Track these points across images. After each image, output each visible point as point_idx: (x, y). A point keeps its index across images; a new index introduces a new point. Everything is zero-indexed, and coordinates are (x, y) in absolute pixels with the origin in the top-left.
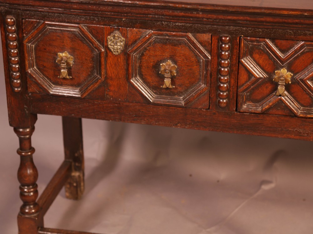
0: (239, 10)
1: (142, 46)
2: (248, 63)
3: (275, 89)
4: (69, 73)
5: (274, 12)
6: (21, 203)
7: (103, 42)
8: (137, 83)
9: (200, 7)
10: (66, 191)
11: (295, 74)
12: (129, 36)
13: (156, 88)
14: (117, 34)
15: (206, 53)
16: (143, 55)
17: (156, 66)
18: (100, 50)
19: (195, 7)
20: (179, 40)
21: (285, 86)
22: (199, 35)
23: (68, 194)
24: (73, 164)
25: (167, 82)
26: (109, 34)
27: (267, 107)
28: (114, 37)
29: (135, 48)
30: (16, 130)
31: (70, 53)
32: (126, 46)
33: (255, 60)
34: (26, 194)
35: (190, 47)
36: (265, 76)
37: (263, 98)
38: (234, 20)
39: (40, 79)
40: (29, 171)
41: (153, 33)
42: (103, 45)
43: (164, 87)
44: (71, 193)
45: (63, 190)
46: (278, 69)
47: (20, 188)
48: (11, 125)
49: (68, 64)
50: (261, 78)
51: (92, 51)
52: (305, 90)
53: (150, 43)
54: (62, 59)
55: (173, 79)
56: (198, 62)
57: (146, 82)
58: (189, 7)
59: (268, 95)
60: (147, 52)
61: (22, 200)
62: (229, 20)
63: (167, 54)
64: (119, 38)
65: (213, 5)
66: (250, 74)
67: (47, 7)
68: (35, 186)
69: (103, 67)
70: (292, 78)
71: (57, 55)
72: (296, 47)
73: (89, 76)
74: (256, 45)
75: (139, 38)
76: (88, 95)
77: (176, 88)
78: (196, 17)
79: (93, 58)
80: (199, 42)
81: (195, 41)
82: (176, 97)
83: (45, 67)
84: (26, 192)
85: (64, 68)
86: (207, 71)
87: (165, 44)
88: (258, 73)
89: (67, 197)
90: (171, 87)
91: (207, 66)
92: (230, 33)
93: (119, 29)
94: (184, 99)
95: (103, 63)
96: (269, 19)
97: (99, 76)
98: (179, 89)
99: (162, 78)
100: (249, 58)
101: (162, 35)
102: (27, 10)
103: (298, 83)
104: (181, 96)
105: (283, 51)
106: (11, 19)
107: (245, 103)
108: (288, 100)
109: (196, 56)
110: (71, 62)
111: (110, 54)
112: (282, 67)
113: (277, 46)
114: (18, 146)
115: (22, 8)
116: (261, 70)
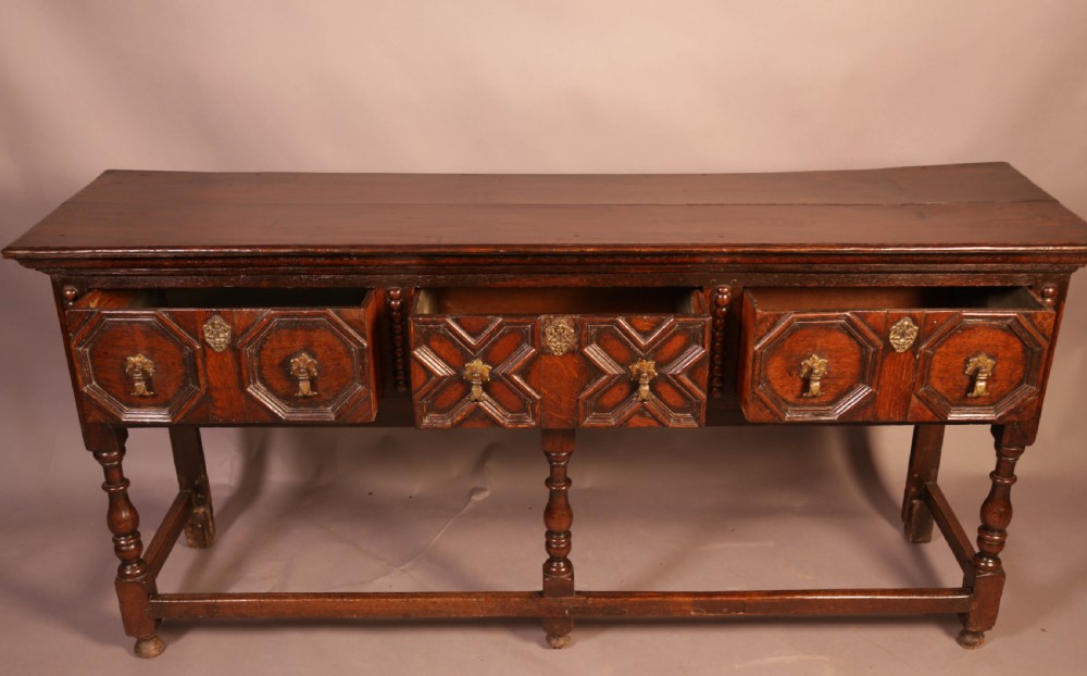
0: (410, 251)
1: (258, 335)
2: (425, 356)
3: (468, 391)
4: (149, 388)
5: (458, 250)
6: (118, 562)
7: (197, 334)
8: (259, 392)
9: (353, 251)
10: (188, 537)
11: (494, 367)
12: (236, 322)
13: (288, 397)
14: (217, 320)
15: (358, 338)
16: (261, 348)
17: (285, 364)
18: (192, 347)
19: (345, 250)
20: (314, 322)
21: (482, 385)
22: (345, 310)
23: (190, 541)
24: (193, 496)
25: (304, 387)
26: (205, 322)
27: (459, 418)
28: (213, 324)
29: (248, 339)
30: (97, 456)
31: (146, 356)
32: (234, 337)
33: (433, 350)
34: (124, 548)
35: (333, 331)
36: (451, 372)
37: (453, 406)
38: (405, 265)
39: (103, 399)
40: (125, 515)
41: (273, 315)
42: (197, 339)
43: (300, 394)
44: (195, 539)
45: (183, 535)
46: (469, 361)
47: (114, 540)
48: (88, 448)
49: (145, 372)
50: (445, 377)
51: (181, 349)
52: (511, 389)
53: (271, 330)
54: (135, 366)
55: (313, 381)
56: (349, 352)
57: (271, 389)
58: (336, 251)
59: (458, 401)
60: (268, 344)
61: (119, 557)
62: (398, 265)
63: (299, 344)
64: (221, 325)
65: (371, 246)
66: (429, 372)
67: (125, 268)
68: (136, 535)
69: (201, 373)
70: (491, 372)
71: (126, 360)
72: (492, 327)
73: (182, 388)
74: (431, 329)
75: (253, 324)
76: (184, 417)
77: (319, 396)
78: (348, 265)
79: (184, 360)
80: (346, 322)
81: (340, 321)
82: (321, 408)
83: (109, 381)
84: (123, 545)
85: (139, 381)
86: (363, 364)
87: (295, 329)
88: (439, 368)
89: (190, 546)
90: (311, 394)
91: (362, 357)
92: (400, 284)
93: (218, 313)
94: (333, 410)
95: (200, 367)
97: (196, 388)
98: (325, 396)
99: (295, 381)
100: (424, 348)
101: (287, 316)
102: (95, 275)
103: (501, 380)
104: (328, 406)
105: (472, 335)
106: (72, 291)
107: (425, 415)
108: (488, 405)
109: (345, 343)
110: (150, 370)
111: (209, 352)
112: (475, 358)
113: (463, 328)
114: (102, 479)
115: (86, 272)
116: (444, 365)
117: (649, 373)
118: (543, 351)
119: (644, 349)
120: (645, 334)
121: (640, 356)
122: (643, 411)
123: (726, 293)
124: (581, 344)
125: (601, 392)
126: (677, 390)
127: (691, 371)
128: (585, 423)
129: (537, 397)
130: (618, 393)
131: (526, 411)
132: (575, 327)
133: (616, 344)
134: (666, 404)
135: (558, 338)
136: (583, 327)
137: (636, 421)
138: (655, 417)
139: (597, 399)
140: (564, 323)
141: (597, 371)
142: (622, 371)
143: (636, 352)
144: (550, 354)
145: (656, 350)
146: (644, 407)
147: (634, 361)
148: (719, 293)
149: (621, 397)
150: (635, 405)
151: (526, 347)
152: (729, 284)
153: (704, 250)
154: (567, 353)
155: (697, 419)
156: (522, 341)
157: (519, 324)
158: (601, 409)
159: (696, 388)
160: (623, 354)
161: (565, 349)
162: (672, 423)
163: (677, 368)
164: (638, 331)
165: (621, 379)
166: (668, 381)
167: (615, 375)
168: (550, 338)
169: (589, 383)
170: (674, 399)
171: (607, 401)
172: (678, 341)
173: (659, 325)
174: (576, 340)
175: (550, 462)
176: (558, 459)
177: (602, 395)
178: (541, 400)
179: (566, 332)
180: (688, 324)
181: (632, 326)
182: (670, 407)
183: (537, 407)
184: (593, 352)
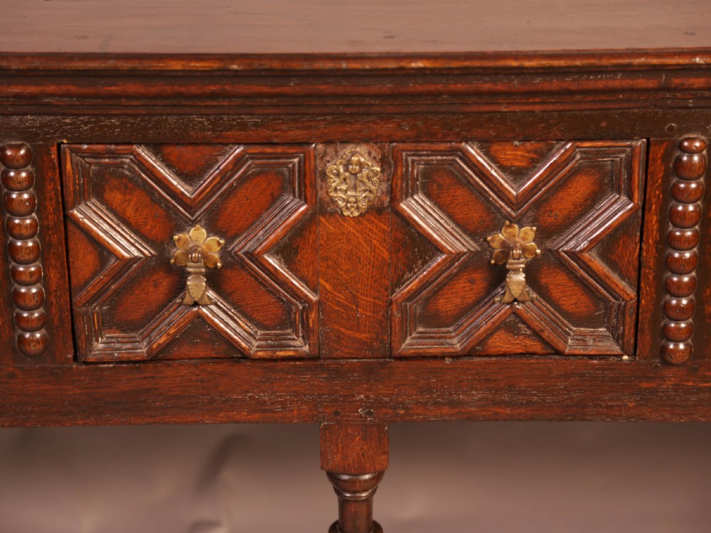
2: (94, 218)
3: (181, 287)
5: (147, 65)
11: (230, 240)
21: (206, 275)
27: (162, 340)
33: (111, 209)
36: (148, 251)
37: (150, 317)
38: (32, 97)
46: (180, 229)
50: (135, 259)
52: (263, 283)
59: (163, 306)
62: (17, 96)
66: (103, 251)
70: (224, 252)
72: (224, 162)
74: (108, 165)
88: (126, 245)
92: (27, 135)
96: (133, 88)
100: (94, 203)
103: (243, 265)
105: (187, 178)
107: (98, 334)
108: (219, 315)
112: (193, 223)
113: (169, 165)
116: (132, 237)
117: (524, 250)
118: (322, 209)
119: (515, 204)
120: (518, 174)
121: (508, 217)
122: (515, 322)
123: (699, 151)
124: (395, 195)
125: (435, 287)
126: (580, 281)
127: (608, 244)
128: (403, 346)
129: (313, 297)
130: (465, 290)
131: (293, 325)
132: (383, 162)
133: (461, 193)
134: (558, 308)
135: (351, 182)
136: (397, 159)
137: (501, 342)
138: (537, 335)
139: (427, 300)
140: (361, 155)
141: (424, 246)
142: (473, 246)
143: (499, 209)
144: (337, 214)
145: (537, 205)
146: (516, 313)
147: (497, 228)
148: (684, 150)
149: (470, 297)
150: (498, 311)
151: (289, 200)
152: (704, 132)
153: (655, 61)
154: (367, 212)
155: (618, 339)
156: (282, 191)
157: (277, 156)
158: (433, 319)
159: (615, 277)
160: (475, 214)
161: (363, 205)
162: (570, 346)
163: (580, 239)
164: (503, 168)
165: (471, 262)
166: (562, 264)
167: (460, 254)
168: (334, 182)
169: (411, 270)
170: (573, 299)
171: (446, 304)
172: (582, 186)
173: (542, 156)
174: (384, 186)
175: (339, 492)
176: (354, 486)
177: (435, 293)
178: (319, 302)
179: (365, 172)
180: (599, 153)
181: (493, 159)
182: (565, 314)
183: (313, 315)
184: (418, 209)
